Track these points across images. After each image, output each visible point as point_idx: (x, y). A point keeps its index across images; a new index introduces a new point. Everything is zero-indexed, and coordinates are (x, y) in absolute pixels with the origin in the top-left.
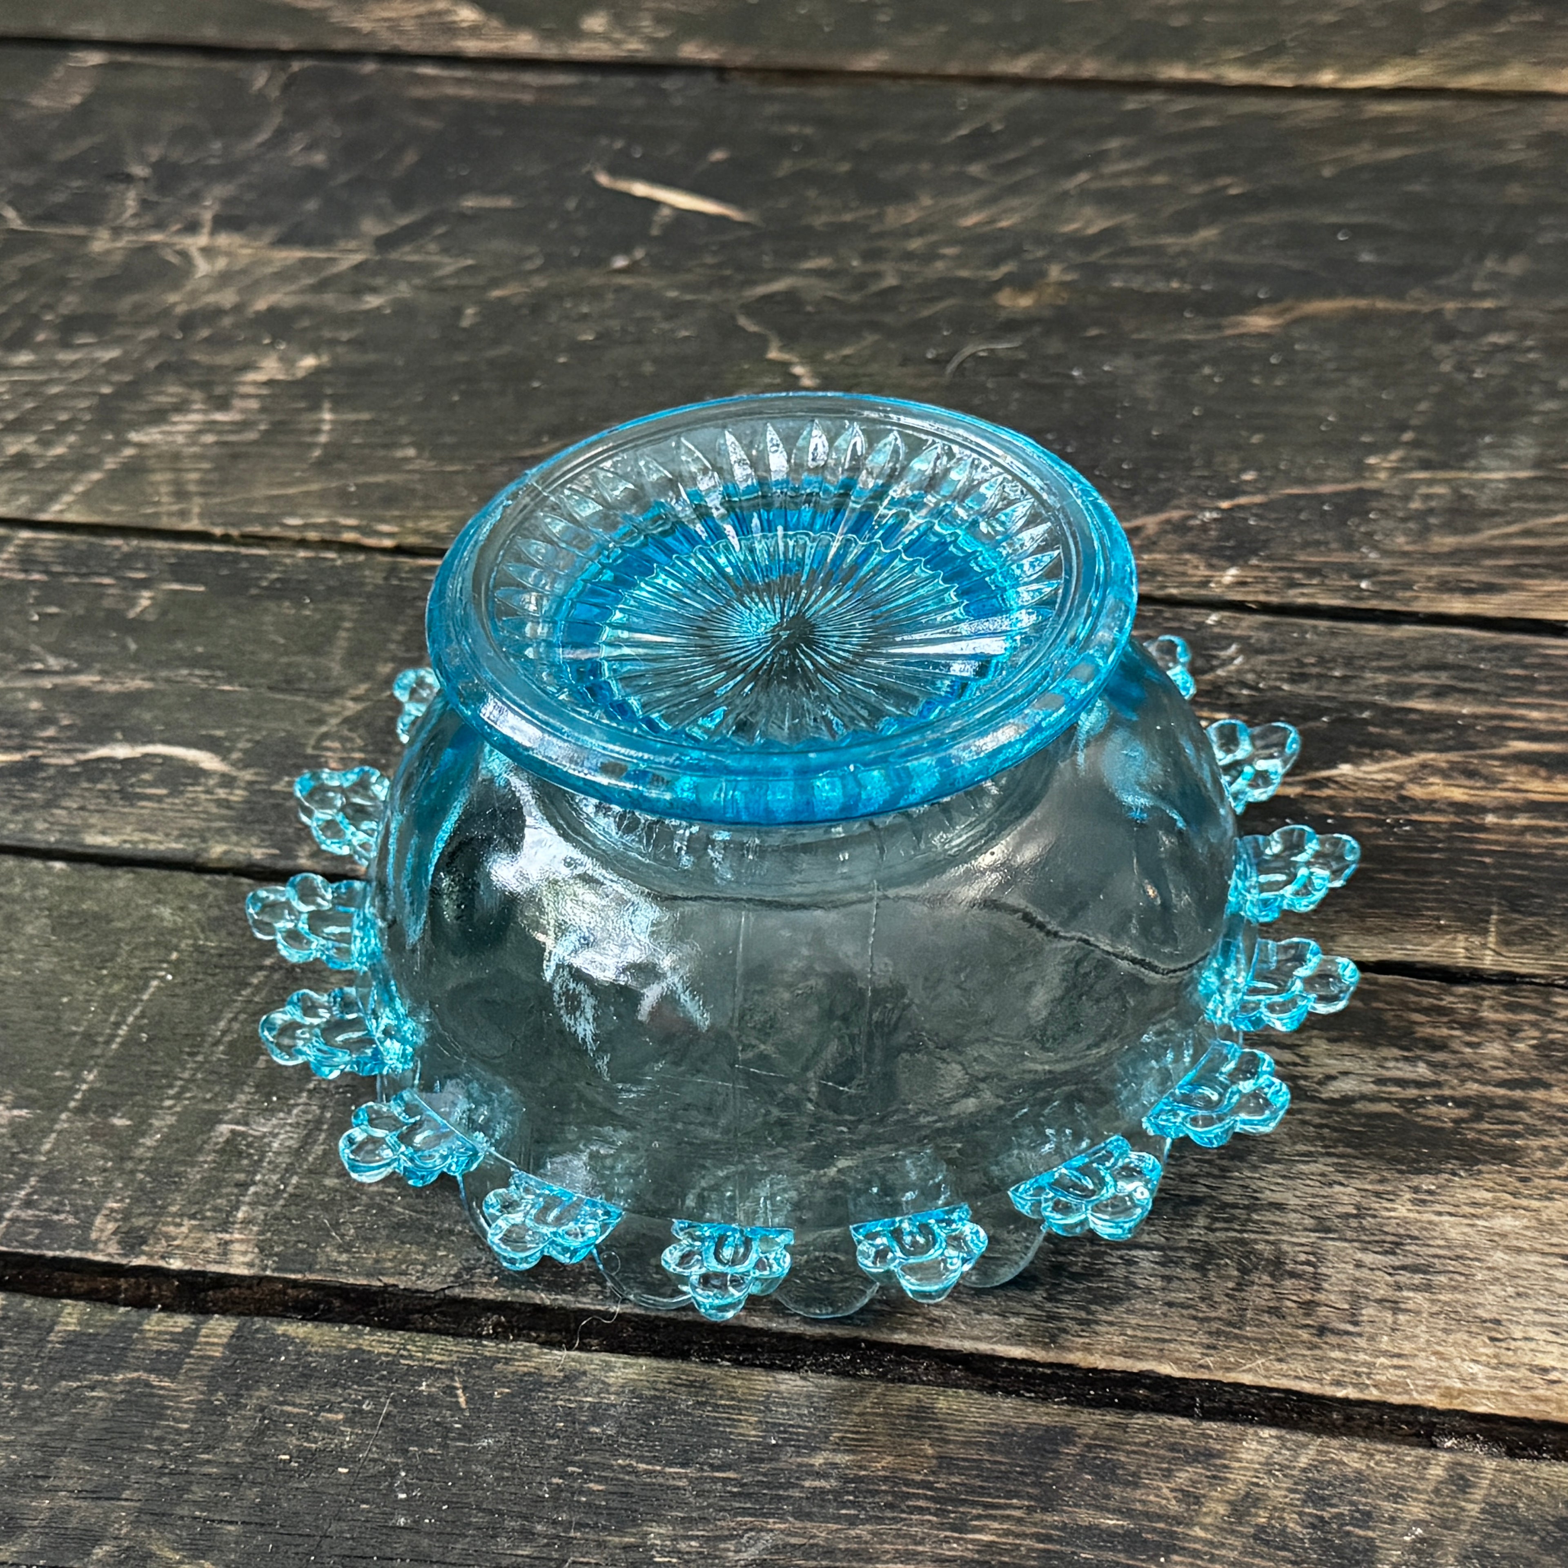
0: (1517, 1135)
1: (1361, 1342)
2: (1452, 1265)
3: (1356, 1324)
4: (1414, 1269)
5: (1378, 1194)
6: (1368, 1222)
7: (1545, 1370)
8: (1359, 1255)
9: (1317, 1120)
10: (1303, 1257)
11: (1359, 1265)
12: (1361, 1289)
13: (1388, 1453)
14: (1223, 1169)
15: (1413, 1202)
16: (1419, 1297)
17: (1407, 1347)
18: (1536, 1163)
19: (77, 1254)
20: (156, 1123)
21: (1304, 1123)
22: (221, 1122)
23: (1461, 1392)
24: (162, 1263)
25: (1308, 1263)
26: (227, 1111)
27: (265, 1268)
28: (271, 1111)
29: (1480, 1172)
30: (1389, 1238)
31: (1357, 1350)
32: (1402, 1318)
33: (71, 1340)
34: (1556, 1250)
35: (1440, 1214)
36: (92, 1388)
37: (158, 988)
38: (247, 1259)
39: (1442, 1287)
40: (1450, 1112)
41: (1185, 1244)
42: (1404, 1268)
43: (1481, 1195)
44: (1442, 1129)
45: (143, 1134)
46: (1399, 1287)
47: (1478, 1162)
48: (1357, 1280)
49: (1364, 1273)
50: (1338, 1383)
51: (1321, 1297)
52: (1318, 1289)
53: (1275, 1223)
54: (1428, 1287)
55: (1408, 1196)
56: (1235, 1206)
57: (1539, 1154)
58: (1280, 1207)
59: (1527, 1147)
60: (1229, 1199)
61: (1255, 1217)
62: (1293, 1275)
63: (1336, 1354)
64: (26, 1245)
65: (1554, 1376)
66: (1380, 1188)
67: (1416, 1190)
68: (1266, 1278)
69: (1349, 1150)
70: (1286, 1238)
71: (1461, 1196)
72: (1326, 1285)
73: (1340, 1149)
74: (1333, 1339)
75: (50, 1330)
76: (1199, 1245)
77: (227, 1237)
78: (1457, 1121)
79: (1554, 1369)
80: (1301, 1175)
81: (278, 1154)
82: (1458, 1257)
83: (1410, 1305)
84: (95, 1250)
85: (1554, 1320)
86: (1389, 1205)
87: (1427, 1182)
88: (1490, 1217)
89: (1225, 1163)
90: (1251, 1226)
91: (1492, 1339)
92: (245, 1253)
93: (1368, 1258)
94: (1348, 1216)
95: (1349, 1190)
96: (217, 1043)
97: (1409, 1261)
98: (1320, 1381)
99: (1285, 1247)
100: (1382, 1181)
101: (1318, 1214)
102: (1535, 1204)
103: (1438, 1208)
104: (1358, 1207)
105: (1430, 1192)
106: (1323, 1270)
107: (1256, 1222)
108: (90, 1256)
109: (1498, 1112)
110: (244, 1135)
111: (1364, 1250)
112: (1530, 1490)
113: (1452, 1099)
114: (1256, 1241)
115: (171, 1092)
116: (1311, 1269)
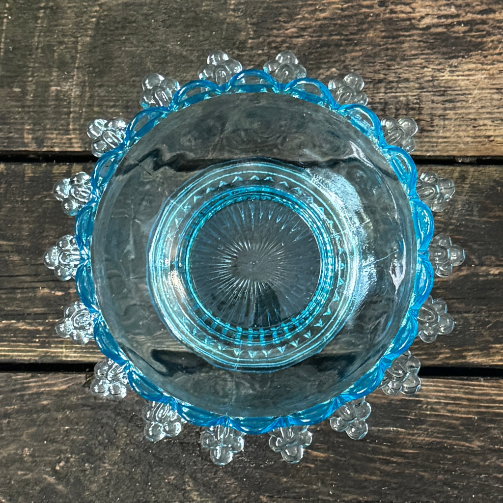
0: (484, 36)
1: (434, 134)
2: (462, 97)
3: (432, 126)
4: (450, 101)
5: (439, 70)
6: (436, 83)
7: (489, 137)
8: (433, 98)
9: (419, 39)
10: (415, 101)
11: (433, 102)
12: (434, 112)
13: (442, 170)
14: (389, 66)
15: (450, 71)
16: (452, 112)
17: (448, 134)
18: (490, 48)
19: (23, 149)
20: (29, 89)
21: (414, 40)
22: (51, 86)
23: (464, 150)
24: (52, 149)
25: (417, 103)
26: (52, 81)
27: (86, 148)
28: (66, 79)
29: (471, 55)
30: (443, 89)
31: (433, 137)
32: (446, 122)
33: (32, 179)
34: (494, 87)
35: (458, 76)
36: (46, 197)
37: (8, 23)
38: (79, 145)
39: (459, 107)
40: (462, 28)
41: (378, 100)
42: (446, 101)
43: (472, 66)
44: (459, 37)
45: (27, 94)
46: (445, 109)
47: (471, 51)
48: (432, 108)
49: (435, 105)
50: (427, 151)
51: (421, 117)
52: (420, 114)
53: (406, 88)
54: (454, 108)
55: (448, 69)
56: (392, 82)
57: (490, 44)
58: (407, 80)
59: (486, 42)
60: (391, 79)
61: (400, 86)
62: (413, 109)
63: (427, 140)
64: (4, 147)
65: (492, 138)
66: (439, 67)
67: (451, 66)
68: (404, 112)
69: (429, 51)
70: (410, 93)
71: (465, 67)
72: (423, 112)
73: (427, 51)
74: (425, 134)
75: (24, 177)
76: (382, 101)
77: (69, 136)
78: (464, 32)
79: (492, 136)
80: (414, 65)
81: (75, 98)
82: (464, 94)
83: (449, 117)
84: (28, 147)
85: (493, 116)
86: (442, 74)
87: (454, 62)
88: (474, 75)
89: (389, 63)
90: (399, 90)
91: (474, 127)
92: (77, 143)
93: (435, 98)
94: (429, 81)
95: (430, 70)
96: (37, 49)
97: (449, 98)
98: (421, 151)
99: (410, 98)
100: (440, 64)
101: (419, 81)
102: (489, 67)
103: (458, 73)
104: (432, 76)
105: (455, 67)
106: (422, 106)
107: (400, 88)
108: (27, 149)
109: (477, 27)
110: (61, 91)
111: (434, 95)
112: (483, 178)
113: (463, 22)
114: (400, 96)
115: (29, 74)
116: (418, 106)
